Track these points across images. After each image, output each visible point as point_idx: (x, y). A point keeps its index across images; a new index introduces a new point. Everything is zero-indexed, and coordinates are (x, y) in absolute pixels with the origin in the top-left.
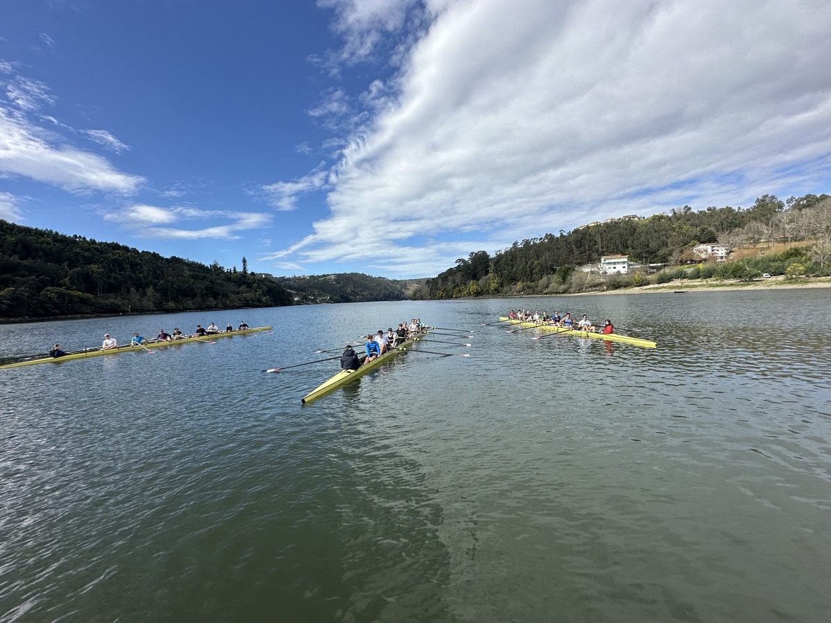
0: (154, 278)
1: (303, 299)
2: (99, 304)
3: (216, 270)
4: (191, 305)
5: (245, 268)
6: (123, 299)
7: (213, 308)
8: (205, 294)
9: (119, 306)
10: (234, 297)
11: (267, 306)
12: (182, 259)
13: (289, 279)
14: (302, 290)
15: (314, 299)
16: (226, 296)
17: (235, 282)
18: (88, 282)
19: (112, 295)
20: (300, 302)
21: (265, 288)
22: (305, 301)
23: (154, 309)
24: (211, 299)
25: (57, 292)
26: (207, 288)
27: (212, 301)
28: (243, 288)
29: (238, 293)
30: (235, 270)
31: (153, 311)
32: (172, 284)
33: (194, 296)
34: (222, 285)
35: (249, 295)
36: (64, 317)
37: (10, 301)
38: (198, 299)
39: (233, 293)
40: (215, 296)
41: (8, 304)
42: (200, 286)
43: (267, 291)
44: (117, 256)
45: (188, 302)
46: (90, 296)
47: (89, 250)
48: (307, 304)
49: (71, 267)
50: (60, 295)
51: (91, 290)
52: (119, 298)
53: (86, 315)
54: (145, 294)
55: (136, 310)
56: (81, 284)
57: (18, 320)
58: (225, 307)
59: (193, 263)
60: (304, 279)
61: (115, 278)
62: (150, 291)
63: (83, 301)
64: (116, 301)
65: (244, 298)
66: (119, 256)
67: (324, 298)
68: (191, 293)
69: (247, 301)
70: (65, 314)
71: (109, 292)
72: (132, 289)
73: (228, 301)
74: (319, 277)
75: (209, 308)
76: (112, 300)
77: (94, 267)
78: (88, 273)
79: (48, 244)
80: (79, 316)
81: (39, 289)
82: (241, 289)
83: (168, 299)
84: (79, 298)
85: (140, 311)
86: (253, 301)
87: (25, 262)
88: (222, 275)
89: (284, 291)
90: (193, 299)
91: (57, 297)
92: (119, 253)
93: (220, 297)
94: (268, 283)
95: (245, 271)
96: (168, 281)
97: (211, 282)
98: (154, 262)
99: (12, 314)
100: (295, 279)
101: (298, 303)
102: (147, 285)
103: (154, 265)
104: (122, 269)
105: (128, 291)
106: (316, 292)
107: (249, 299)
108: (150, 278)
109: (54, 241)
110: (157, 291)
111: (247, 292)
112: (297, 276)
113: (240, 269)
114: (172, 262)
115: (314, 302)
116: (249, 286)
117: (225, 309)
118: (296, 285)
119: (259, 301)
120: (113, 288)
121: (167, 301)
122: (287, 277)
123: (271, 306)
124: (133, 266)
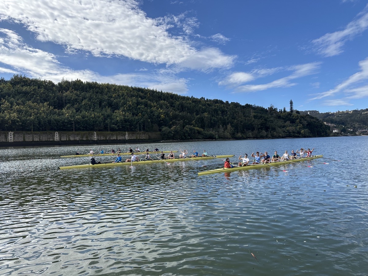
0: (232, 119)
1: (342, 131)
2: (205, 134)
3: (272, 111)
4: (251, 135)
5: (291, 108)
6: (216, 131)
7: (264, 137)
8: (260, 128)
9: (213, 135)
10: (280, 130)
11: (305, 136)
12: (251, 105)
13: (333, 114)
14: (343, 124)
15: (353, 131)
16: (274, 129)
17: (283, 119)
18: (202, 123)
19: (211, 129)
20: (338, 133)
21: (305, 123)
22: (344, 132)
23: (230, 137)
24: (264, 131)
25: (189, 128)
26: (262, 124)
27: (264, 133)
28: (288, 123)
29: (284, 127)
30: (284, 110)
31: (229, 138)
32: (240, 122)
33: (253, 129)
34: (272, 122)
35: (291, 128)
36: (191, 140)
37: (174, 132)
38: (256, 131)
39: (280, 127)
40: (267, 129)
41: (173, 134)
42: (257, 122)
43: (307, 125)
44: (216, 107)
45: (249, 133)
46: (202, 130)
47: (205, 105)
48: (344, 136)
49: (197, 115)
50: (191, 129)
51: (203, 127)
52: (214, 131)
53: (199, 140)
54: (226, 128)
55: (222, 138)
56: (199, 123)
57: (176, 141)
58: (273, 137)
59: (258, 107)
60: (347, 113)
61: (214, 119)
62: (229, 126)
63: (199, 132)
64: (212, 133)
65: (288, 131)
66: (217, 107)
67: (364, 130)
68: (251, 128)
69: (290, 133)
70: (192, 139)
71: (211, 127)
72: (220, 125)
73: (275, 133)
74: (363, 111)
75: (262, 137)
76: (212, 132)
77: (206, 114)
78: (203, 117)
79: (190, 104)
80: (197, 140)
81: (184, 127)
82: (286, 124)
83: (238, 132)
84: (198, 131)
85: (223, 138)
86: (294, 132)
87: (180, 114)
88: (275, 114)
89: (322, 125)
90: (252, 131)
91: (190, 130)
92: (218, 105)
93: (270, 130)
94: (309, 119)
95: (292, 111)
96: (239, 120)
97: (265, 120)
98: (234, 109)
99: (175, 138)
100: (339, 114)
101: (336, 135)
102: (228, 123)
103: (233, 111)
104: (218, 114)
105: (219, 127)
106: (357, 125)
107: (291, 131)
108: (230, 119)
109: (192, 102)
110: (232, 126)
111: (290, 126)
112: (341, 111)
113: (288, 110)
114: (246, 107)
115: (353, 134)
116: (293, 121)
117: (272, 139)
118: (338, 120)
119: (299, 133)
120: (213, 125)
121: (238, 133)
122: (332, 112)
123: (308, 137)
124: (223, 112)
